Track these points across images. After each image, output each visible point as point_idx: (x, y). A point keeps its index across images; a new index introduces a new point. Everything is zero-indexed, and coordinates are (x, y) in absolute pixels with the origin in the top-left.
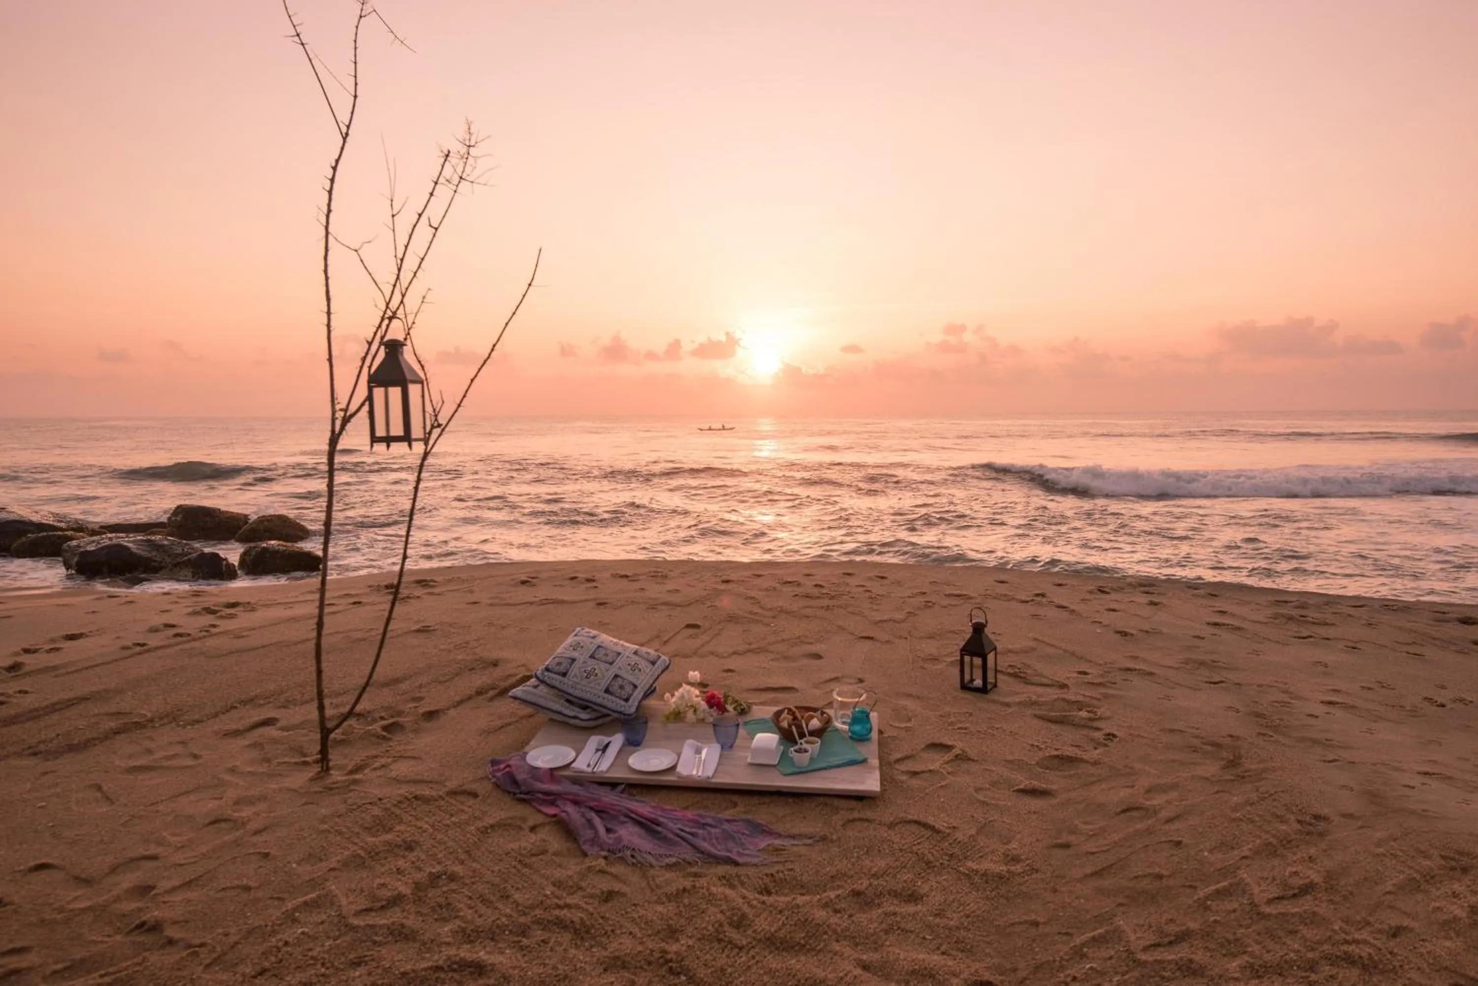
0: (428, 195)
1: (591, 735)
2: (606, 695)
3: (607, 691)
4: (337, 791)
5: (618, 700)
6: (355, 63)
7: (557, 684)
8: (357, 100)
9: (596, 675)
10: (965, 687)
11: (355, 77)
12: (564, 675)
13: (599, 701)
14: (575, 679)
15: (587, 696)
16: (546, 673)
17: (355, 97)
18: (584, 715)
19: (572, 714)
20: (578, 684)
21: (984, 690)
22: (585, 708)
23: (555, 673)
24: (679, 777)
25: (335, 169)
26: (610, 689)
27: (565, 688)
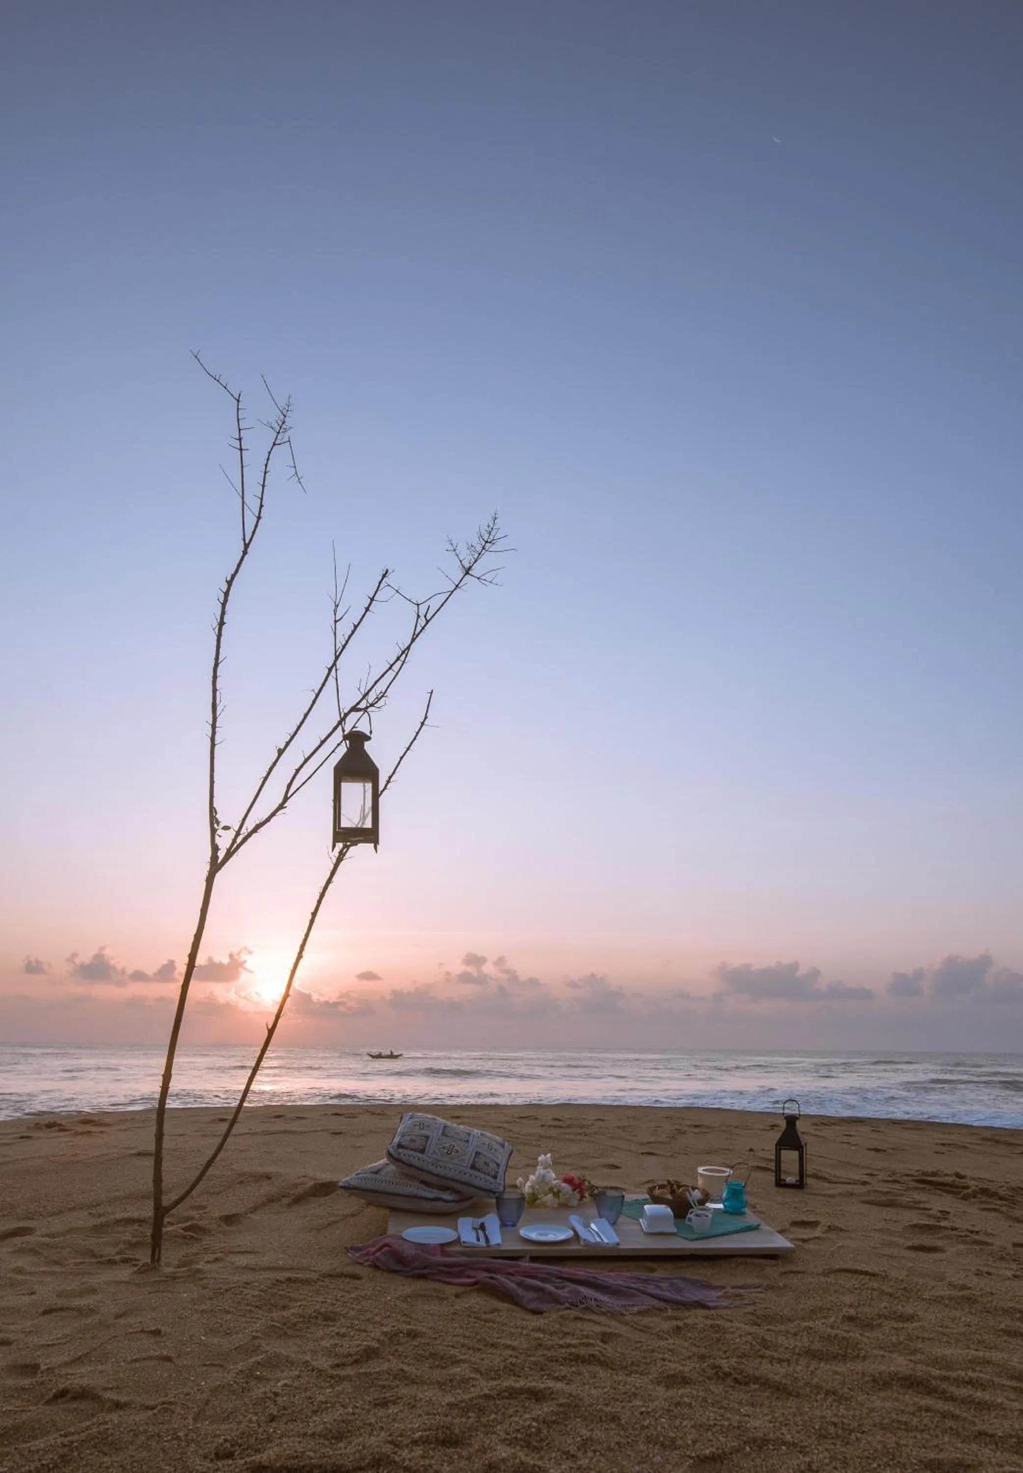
0: (364, 610)
1: (458, 1218)
2: (472, 1172)
3: (473, 1167)
4: (181, 1280)
5: (488, 1178)
6: (263, 486)
7: (415, 1162)
8: (260, 521)
9: (457, 1152)
10: (780, 1183)
11: (262, 499)
12: (422, 1151)
13: (465, 1178)
14: (435, 1156)
15: (450, 1174)
16: (400, 1150)
17: (259, 518)
18: (446, 1196)
19: (432, 1196)
20: (439, 1161)
21: (799, 1186)
22: (445, 1189)
23: (412, 1150)
24: (586, 1245)
25: (230, 583)
26: (477, 1165)
27: (425, 1166)
